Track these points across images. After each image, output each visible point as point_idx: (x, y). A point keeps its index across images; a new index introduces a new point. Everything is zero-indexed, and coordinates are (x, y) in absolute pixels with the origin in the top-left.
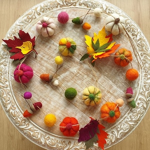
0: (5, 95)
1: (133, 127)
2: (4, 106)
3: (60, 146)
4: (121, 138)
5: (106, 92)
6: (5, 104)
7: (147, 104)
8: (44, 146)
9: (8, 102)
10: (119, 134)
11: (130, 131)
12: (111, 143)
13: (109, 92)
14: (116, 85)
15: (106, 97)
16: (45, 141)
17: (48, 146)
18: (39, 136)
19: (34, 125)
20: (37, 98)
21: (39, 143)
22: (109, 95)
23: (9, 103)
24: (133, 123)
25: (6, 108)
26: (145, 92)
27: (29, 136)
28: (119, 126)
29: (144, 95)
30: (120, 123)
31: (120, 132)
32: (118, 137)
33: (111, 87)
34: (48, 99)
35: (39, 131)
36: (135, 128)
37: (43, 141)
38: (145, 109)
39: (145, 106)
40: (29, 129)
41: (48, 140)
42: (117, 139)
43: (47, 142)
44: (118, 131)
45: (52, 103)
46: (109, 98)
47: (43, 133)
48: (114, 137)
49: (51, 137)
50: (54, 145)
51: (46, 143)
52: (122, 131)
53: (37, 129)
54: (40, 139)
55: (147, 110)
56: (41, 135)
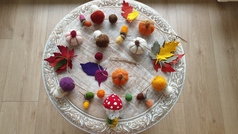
0: (49, 80)
1: (166, 112)
2: (48, 90)
3: (98, 128)
4: (155, 122)
5: (140, 78)
6: (49, 87)
7: (179, 90)
8: (82, 127)
9: (52, 85)
10: (153, 117)
11: (163, 115)
12: (145, 126)
13: (144, 79)
14: (150, 72)
15: (141, 83)
16: (84, 123)
17: (86, 127)
18: (78, 118)
19: (74, 108)
20: (78, 83)
21: (78, 124)
22: (144, 81)
23: (53, 87)
24: (166, 108)
25: (50, 91)
26: (177, 79)
27: (69, 117)
28: (153, 110)
29: (176, 82)
30: (154, 107)
31: (154, 116)
32: (153, 120)
33: (145, 74)
34: (88, 84)
35: (78, 113)
36: (168, 113)
37: (81, 122)
38: (177, 95)
39: (177, 92)
40: (69, 111)
41: (87, 121)
42: (151, 123)
43: (86, 123)
44: (152, 115)
45: (92, 87)
46: (144, 84)
47: (82, 115)
48: (149, 120)
49: (90, 119)
50: (92, 126)
51: (84, 125)
52: (156, 114)
53: (77, 111)
54: (79, 120)
55: (179, 97)
56: (81, 117)
